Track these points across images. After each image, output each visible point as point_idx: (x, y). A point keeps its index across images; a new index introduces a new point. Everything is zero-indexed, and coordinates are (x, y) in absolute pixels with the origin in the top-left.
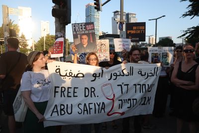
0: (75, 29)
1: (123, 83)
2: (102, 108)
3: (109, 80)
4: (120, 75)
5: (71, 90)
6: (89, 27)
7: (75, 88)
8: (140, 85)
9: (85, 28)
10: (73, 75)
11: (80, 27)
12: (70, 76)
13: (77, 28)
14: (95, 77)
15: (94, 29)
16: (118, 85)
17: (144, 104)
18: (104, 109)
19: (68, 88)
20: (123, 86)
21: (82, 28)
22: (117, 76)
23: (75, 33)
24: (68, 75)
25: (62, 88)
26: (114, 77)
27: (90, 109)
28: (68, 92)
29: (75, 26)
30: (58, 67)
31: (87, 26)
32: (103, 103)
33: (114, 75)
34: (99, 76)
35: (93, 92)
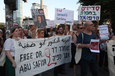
0: (33, 12)
1: (54, 47)
2: (45, 63)
3: (48, 46)
4: (53, 43)
5: (29, 55)
6: (41, 12)
7: (31, 53)
8: (63, 47)
9: (39, 12)
10: (29, 46)
11: (36, 12)
12: (27, 46)
13: (34, 12)
14: (41, 45)
15: (44, 13)
16: (52, 48)
17: (66, 57)
18: (46, 63)
19: (28, 54)
20: (54, 48)
21: (37, 12)
22: (52, 43)
23: (33, 15)
24: (26, 46)
25: (24, 55)
26: (50, 44)
27: (39, 64)
28: (28, 57)
29: (33, 11)
30: (20, 43)
31: (40, 11)
32: (45, 59)
33: (50, 43)
34: (43, 44)
35: (41, 54)
